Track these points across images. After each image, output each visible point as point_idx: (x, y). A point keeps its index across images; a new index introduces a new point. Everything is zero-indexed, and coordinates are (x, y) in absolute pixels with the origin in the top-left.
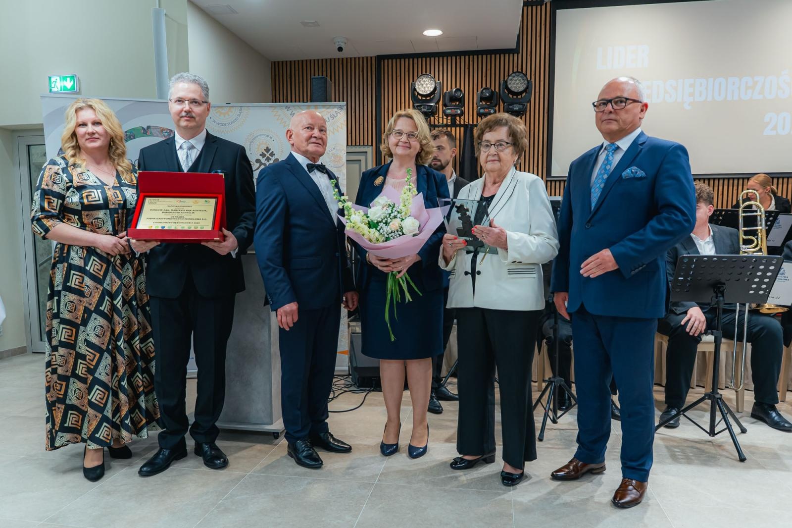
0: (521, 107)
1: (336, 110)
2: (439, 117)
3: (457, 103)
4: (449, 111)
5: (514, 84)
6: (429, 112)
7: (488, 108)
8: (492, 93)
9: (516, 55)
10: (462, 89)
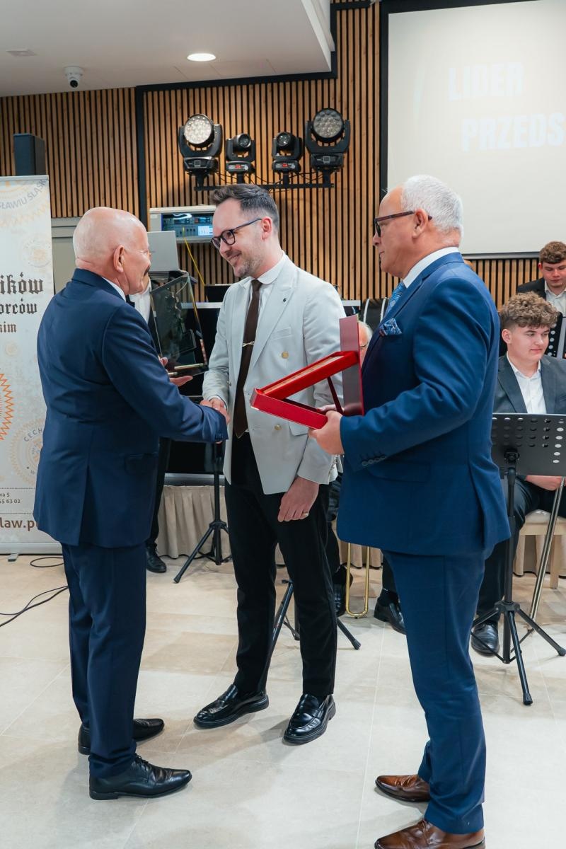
0: (334, 159)
1: (35, 186)
2: (220, 175)
3: (246, 154)
4: (232, 168)
5: (323, 126)
6: (204, 169)
7: (288, 162)
8: (293, 139)
9: (332, 82)
10: (252, 136)
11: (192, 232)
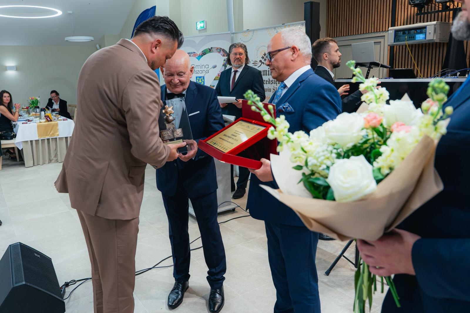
1: (299, 26)
6: (421, 3)
11: (412, 38)
